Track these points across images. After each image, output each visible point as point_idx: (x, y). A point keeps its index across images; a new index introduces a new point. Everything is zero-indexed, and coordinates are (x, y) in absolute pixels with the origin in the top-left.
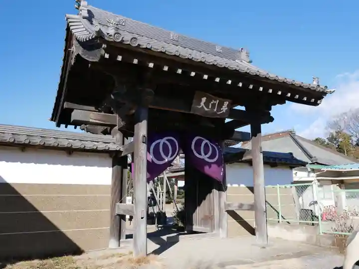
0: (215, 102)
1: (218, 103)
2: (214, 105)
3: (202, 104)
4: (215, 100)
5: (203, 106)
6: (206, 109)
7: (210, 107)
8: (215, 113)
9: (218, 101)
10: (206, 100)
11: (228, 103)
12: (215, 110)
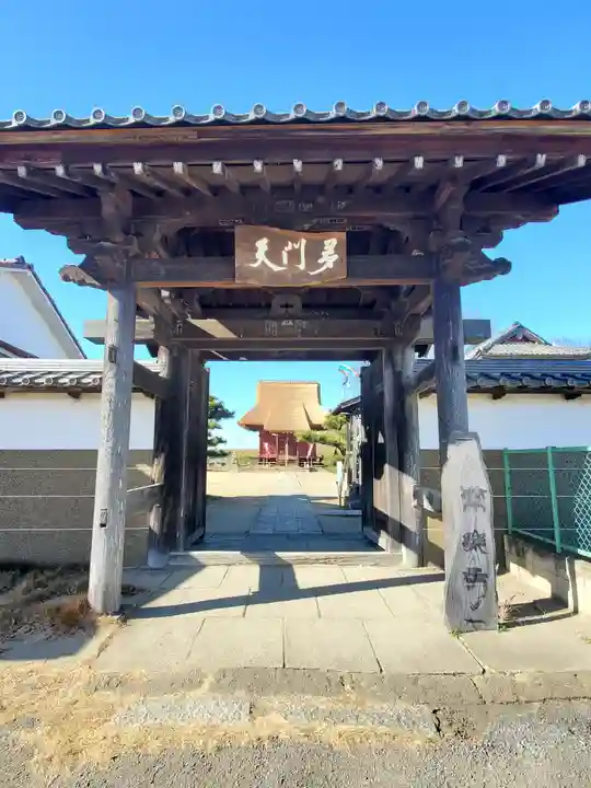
0: (296, 247)
1: (306, 246)
2: (294, 255)
3: (261, 255)
4: (295, 241)
5: (263, 262)
6: (276, 268)
7: (285, 261)
8: (304, 274)
9: (304, 241)
10: (269, 245)
11: (334, 242)
12: (302, 266)
